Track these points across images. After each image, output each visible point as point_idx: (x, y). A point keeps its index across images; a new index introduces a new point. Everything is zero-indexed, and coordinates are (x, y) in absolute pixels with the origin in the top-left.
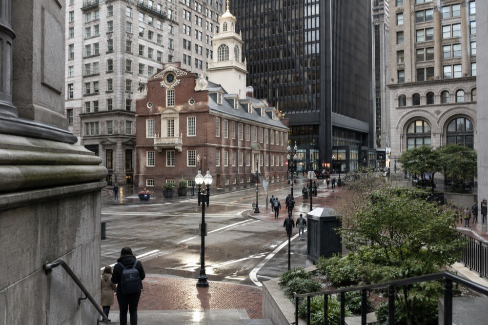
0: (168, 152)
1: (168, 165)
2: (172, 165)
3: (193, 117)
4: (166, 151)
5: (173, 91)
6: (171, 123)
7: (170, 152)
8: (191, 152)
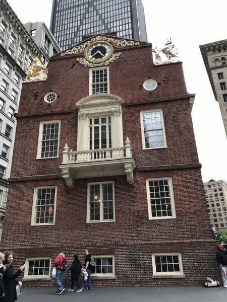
2: (105, 218)
3: (155, 111)
4: (89, 185)
5: (106, 71)
6: (100, 125)
7: (98, 187)
8: (156, 183)
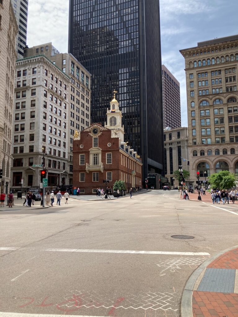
0: (93, 173)
1: (94, 180)
3: (110, 153)
4: (93, 172)
5: (97, 138)
6: (96, 156)
7: (95, 173)
8: (109, 173)
